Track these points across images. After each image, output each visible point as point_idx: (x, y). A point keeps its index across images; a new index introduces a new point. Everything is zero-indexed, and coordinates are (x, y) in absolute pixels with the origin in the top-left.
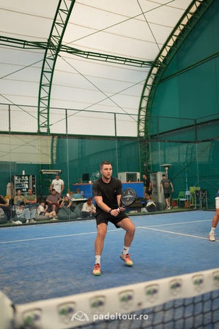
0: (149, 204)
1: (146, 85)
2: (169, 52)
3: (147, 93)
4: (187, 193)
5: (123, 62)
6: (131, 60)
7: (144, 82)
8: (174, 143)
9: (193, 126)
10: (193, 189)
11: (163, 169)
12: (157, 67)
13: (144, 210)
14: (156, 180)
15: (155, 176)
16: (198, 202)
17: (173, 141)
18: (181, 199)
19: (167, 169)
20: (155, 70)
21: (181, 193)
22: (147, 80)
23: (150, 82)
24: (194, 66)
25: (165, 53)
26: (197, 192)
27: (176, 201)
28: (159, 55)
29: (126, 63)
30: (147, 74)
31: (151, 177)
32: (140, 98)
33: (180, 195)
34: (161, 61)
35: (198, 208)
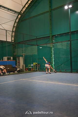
0: (18, 69)
1: (15, 22)
2: (26, 9)
3: (16, 25)
4: (32, 65)
5: (7, 10)
6: (11, 10)
7: (15, 21)
8: (30, 45)
9: (36, 39)
10: (34, 64)
11: (22, 56)
12: (20, 15)
13: (16, 72)
14: (19, 60)
15: (19, 58)
16: (37, 69)
17: (29, 44)
18: (29, 68)
19: (24, 56)
20: (20, 16)
21: (29, 65)
22: (16, 20)
23: (17, 21)
24: (36, 16)
25: (24, 10)
26: (36, 64)
27: (27, 68)
28: (22, 10)
29: (9, 11)
30: (16, 17)
31: (17, 59)
32: (13, 27)
33: (28, 66)
34: (22, 12)
35: (37, 71)
